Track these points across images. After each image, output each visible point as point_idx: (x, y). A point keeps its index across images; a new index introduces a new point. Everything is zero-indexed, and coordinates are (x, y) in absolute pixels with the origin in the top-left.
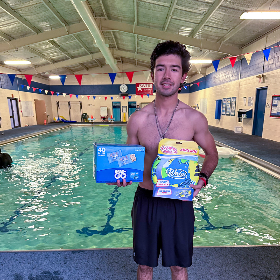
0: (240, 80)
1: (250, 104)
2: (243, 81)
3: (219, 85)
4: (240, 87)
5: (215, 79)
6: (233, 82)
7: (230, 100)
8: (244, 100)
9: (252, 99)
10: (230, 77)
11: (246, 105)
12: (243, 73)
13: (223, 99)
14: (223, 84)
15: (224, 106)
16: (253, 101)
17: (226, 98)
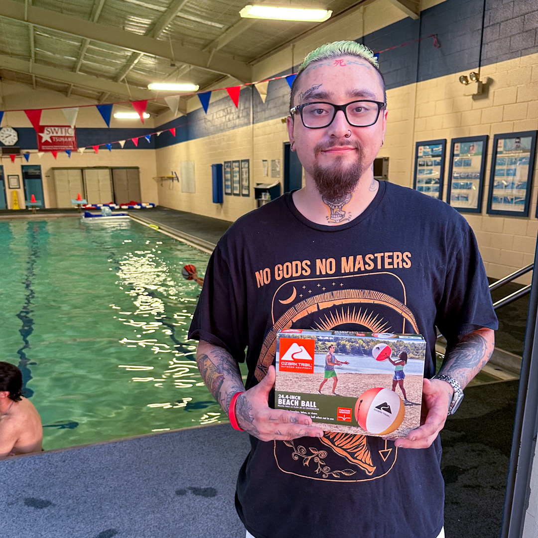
0: (253, 126)
1: (274, 174)
2: (258, 128)
3: (215, 134)
4: (254, 138)
5: (205, 122)
6: (240, 129)
7: (237, 164)
8: (264, 166)
9: (277, 163)
10: (235, 118)
11: (267, 175)
12: (257, 112)
13: (225, 162)
14: (222, 132)
15: (228, 176)
16: (280, 168)
17: (230, 162)
